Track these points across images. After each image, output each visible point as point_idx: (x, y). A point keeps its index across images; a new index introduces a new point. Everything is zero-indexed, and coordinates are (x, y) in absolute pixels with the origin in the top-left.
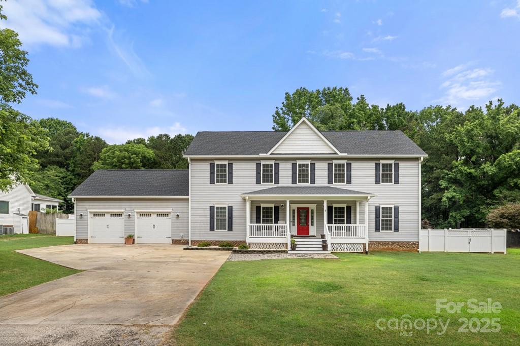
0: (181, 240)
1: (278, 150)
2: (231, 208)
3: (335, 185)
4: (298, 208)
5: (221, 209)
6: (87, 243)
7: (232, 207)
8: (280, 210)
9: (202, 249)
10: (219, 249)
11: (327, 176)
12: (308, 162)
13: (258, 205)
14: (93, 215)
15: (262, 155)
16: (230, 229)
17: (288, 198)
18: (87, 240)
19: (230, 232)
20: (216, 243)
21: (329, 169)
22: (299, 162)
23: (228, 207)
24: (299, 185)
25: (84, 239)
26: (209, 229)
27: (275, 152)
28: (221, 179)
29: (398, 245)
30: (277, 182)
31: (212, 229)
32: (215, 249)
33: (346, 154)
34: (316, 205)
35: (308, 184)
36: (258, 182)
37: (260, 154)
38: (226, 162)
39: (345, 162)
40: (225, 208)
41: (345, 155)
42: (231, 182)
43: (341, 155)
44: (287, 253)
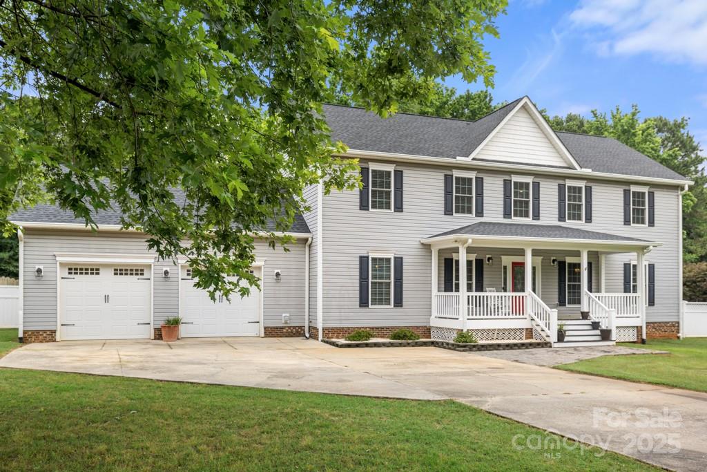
0: (282, 328)
1: (484, 152)
2: (399, 261)
3: (570, 223)
4: (513, 263)
5: (381, 263)
6: (55, 341)
7: (402, 258)
8: (485, 266)
9: (357, 346)
10: (392, 345)
11: (557, 206)
12: (529, 180)
13: (448, 256)
14: (67, 271)
15: (461, 160)
16: (399, 303)
17: (529, 244)
18: (54, 332)
19: (399, 309)
20: (381, 332)
21: (559, 195)
22: (515, 179)
23: (395, 258)
24: (516, 220)
25: (45, 331)
26: (358, 303)
27: (478, 157)
28: (381, 201)
29: (653, 327)
30: (480, 213)
31: (364, 303)
32: (384, 345)
33: (590, 170)
34: (541, 258)
35: (529, 220)
36: (448, 211)
37: (458, 158)
38: (391, 168)
39: (582, 184)
40: (388, 260)
41: (587, 171)
42: (399, 208)
43: (580, 171)
44: (551, 347)
